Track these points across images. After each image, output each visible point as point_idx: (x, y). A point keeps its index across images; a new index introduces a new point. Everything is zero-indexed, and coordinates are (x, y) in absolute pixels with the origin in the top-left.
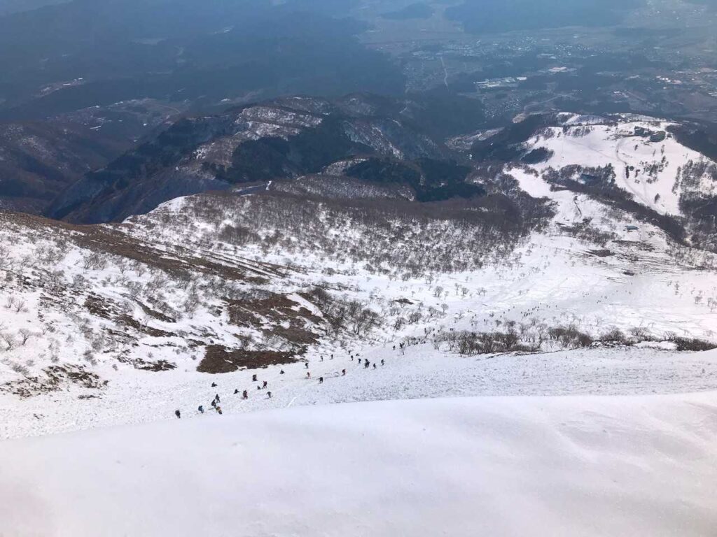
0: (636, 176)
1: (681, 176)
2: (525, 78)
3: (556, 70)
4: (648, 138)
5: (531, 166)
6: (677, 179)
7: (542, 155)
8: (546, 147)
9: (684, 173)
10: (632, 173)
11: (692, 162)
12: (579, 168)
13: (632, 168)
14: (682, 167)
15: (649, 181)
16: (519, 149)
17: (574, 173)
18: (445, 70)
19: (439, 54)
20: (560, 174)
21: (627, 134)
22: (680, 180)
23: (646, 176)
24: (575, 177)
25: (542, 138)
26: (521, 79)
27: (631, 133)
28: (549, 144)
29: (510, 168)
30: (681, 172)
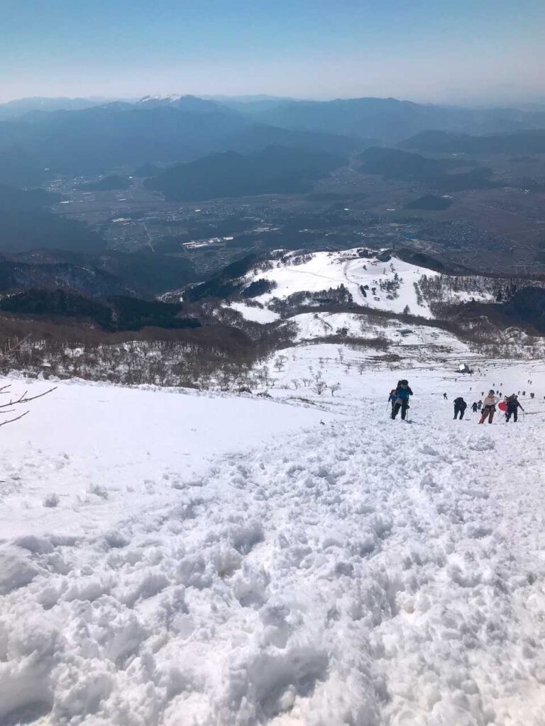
0: (374, 294)
1: (420, 290)
2: (232, 238)
3: (260, 230)
4: (374, 259)
5: (253, 299)
6: (418, 292)
7: (264, 286)
8: (266, 278)
9: (422, 288)
10: (368, 292)
11: (425, 276)
12: (308, 294)
13: (367, 287)
14: (417, 282)
15: (389, 297)
16: (235, 284)
17: (303, 299)
18: (148, 235)
19: (140, 220)
20: (287, 303)
21: (352, 257)
22: (422, 293)
23: (385, 294)
24: (306, 302)
25: (259, 271)
26: (227, 239)
27: (355, 255)
28: (269, 276)
29: (229, 303)
30: (419, 287)
